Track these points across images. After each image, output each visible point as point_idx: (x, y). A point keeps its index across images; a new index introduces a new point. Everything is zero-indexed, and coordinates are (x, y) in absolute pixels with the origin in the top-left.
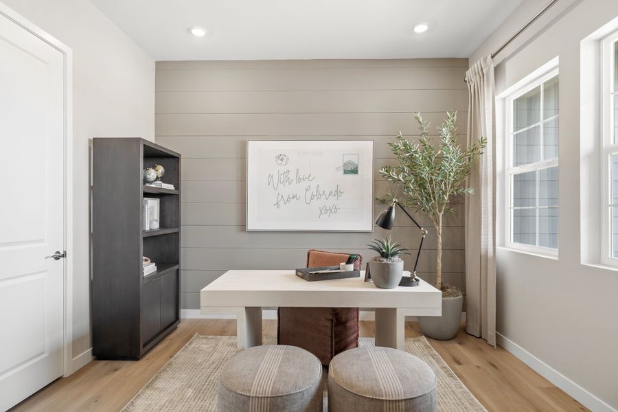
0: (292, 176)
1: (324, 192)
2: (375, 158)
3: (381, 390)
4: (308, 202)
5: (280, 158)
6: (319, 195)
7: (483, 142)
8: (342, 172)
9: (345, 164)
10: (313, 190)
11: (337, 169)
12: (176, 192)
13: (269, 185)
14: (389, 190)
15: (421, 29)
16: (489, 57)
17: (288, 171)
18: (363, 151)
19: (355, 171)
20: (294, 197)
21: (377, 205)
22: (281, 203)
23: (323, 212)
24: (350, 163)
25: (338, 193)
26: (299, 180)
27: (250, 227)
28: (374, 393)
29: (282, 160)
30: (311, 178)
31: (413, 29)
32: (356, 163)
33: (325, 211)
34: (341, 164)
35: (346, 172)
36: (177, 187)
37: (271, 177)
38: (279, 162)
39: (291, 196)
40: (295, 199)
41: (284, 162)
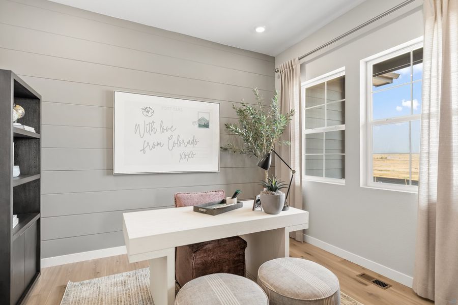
0: (157, 126)
1: (183, 141)
2: (221, 117)
3: (319, 292)
4: (170, 149)
5: (146, 110)
6: (179, 143)
7: (292, 112)
8: (198, 125)
9: (199, 120)
10: (175, 139)
11: (194, 123)
12: (36, 136)
13: (135, 133)
14: (229, 141)
15: (260, 30)
16: (297, 59)
17: (154, 122)
18: (213, 111)
19: (206, 126)
20: (158, 144)
21: (221, 152)
22: (147, 149)
23: (183, 157)
24: (203, 119)
25: (194, 142)
26: (163, 130)
27: (117, 170)
28: (316, 296)
29: (147, 112)
30: (173, 129)
31: (255, 28)
32: (208, 119)
33: (184, 156)
34: (197, 120)
35: (200, 126)
36: (38, 130)
37: (138, 126)
38: (145, 113)
39: (156, 144)
40: (159, 146)
41: (150, 114)
